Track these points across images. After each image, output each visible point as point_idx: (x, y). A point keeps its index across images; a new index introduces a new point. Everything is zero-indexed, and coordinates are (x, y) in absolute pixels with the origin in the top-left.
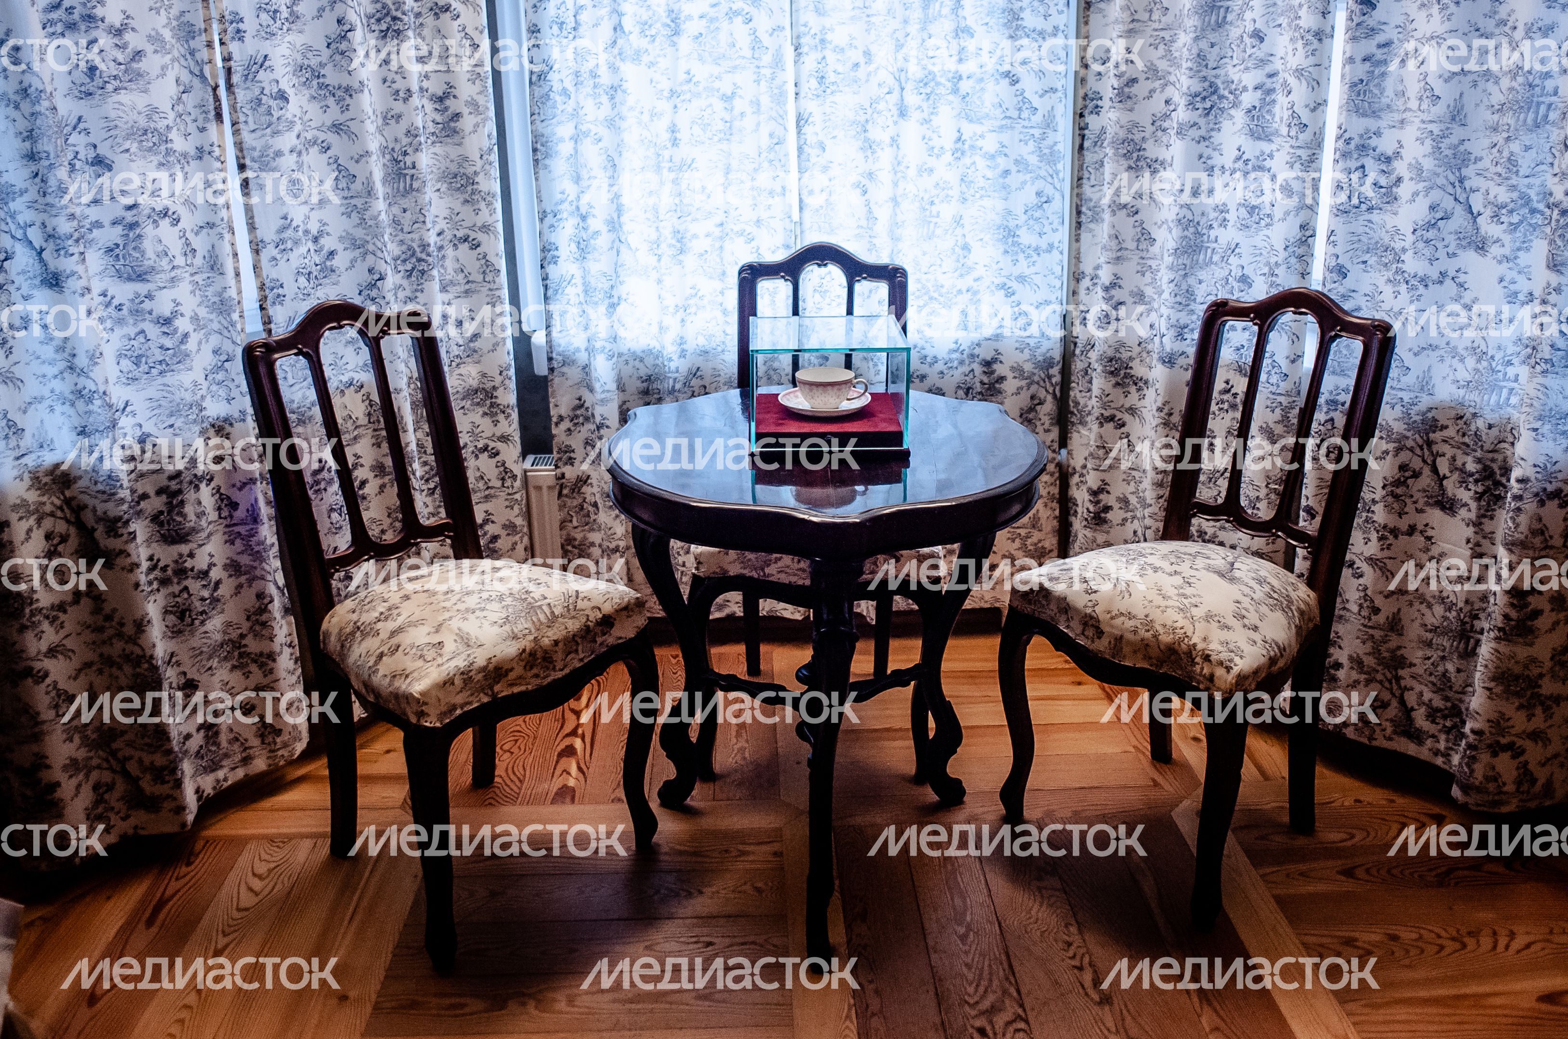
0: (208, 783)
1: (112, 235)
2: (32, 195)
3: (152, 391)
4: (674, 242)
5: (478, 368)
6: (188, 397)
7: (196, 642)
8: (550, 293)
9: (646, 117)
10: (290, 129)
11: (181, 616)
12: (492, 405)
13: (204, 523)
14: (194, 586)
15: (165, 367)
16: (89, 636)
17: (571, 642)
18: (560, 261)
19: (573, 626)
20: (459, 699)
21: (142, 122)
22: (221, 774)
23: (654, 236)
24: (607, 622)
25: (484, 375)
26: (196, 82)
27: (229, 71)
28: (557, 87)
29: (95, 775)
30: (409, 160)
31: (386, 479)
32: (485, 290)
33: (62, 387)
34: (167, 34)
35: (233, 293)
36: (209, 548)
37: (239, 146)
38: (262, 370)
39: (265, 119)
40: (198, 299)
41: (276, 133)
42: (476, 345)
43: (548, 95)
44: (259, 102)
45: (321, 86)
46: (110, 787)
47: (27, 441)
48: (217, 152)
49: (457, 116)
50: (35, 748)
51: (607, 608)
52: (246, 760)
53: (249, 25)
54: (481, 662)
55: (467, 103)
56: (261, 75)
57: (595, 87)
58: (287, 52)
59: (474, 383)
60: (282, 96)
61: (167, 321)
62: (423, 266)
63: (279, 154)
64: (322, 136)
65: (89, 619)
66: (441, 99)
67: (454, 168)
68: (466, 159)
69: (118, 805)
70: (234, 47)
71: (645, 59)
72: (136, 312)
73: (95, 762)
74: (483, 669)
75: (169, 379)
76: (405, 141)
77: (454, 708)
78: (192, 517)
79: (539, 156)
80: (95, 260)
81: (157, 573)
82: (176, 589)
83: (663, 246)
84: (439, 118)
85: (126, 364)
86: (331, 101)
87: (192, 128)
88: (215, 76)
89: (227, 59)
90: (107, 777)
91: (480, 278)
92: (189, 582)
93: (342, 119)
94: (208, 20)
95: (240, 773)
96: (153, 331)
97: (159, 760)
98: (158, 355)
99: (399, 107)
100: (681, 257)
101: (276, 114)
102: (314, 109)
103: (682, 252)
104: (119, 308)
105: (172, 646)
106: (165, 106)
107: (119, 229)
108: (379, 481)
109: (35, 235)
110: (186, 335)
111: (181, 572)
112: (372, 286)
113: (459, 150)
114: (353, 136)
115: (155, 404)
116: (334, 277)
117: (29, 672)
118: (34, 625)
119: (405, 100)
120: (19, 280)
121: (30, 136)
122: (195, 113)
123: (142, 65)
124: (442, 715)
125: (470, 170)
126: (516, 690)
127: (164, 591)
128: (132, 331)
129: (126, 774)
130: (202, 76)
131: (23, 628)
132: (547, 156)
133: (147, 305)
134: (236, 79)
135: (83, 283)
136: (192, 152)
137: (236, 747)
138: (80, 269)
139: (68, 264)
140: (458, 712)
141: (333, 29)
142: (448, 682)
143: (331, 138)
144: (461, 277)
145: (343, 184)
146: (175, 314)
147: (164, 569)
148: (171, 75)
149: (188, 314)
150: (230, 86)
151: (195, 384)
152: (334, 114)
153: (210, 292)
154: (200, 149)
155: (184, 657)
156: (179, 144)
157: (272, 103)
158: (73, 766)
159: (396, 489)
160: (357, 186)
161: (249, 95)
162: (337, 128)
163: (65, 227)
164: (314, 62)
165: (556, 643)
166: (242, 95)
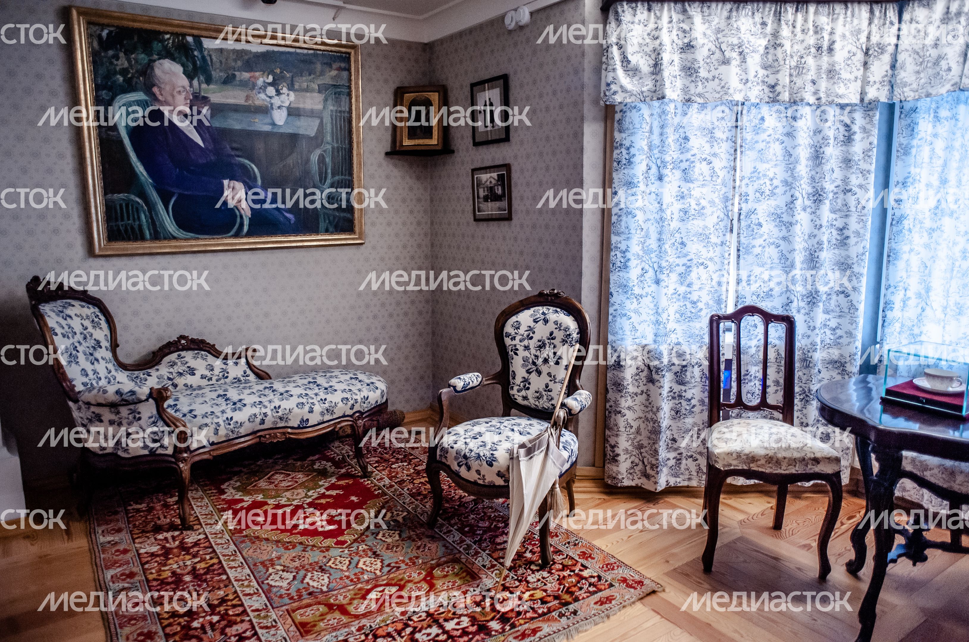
0: (673, 481)
1: (682, 269)
2: (657, 253)
3: (684, 327)
4: (955, 308)
5: (839, 351)
6: (697, 332)
7: (679, 424)
8: (885, 324)
9: (951, 244)
10: (760, 237)
11: (677, 412)
12: (843, 370)
13: (693, 381)
14: (684, 403)
15: (690, 319)
16: (643, 408)
17: (793, 461)
18: (894, 310)
19: (796, 455)
20: (734, 463)
21: (701, 231)
22: (678, 480)
23: (945, 304)
24: (816, 461)
25: (842, 355)
26: (726, 218)
27: (740, 214)
28: (906, 227)
29: (633, 458)
30: (816, 254)
31: (779, 388)
32: (848, 317)
33: (653, 318)
34: (717, 201)
35: (724, 297)
36: (693, 391)
37: (739, 242)
38: (715, 325)
39: (750, 233)
40: (710, 297)
41: (754, 239)
42: (841, 341)
43: (901, 231)
44: (750, 226)
45: (780, 221)
46: (637, 465)
47: (638, 334)
48: (728, 244)
49: (848, 237)
50: (616, 439)
51: (818, 455)
52: (689, 479)
53: (751, 198)
54: (747, 451)
55: (854, 232)
56: (752, 216)
57: (921, 228)
58: (765, 208)
59: (836, 358)
60: (760, 225)
61: (694, 303)
62: (815, 300)
63: (754, 247)
64: (777, 241)
65: (644, 402)
66: (841, 230)
67: (842, 260)
68: (849, 257)
69: (638, 473)
70: (744, 205)
71: (955, 215)
72: (684, 298)
73: (634, 453)
74: (747, 455)
75: (691, 324)
76: (816, 246)
77: (731, 465)
78: (689, 377)
79: (891, 259)
80: (674, 277)
81: (672, 394)
82: (677, 402)
83: (948, 309)
84: (839, 238)
85: (678, 315)
86: (783, 228)
87: (721, 234)
88: (732, 216)
89: (740, 209)
90: (637, 461)
91: (847, 311)
92: (682, 401)
93: (787, 235)
94: (734, 196)
95: (686, 483)
96: (689, 305)
97: (654, 462)
98: (689, 314)
99: (816, 232)
100: (958, 317)
101: (755, 231)
102: (776, 231)
103: (959, 314)
104: (679, 295)
105: (671, 422)
106: (710, 226)
107: (684, 267)
108: (775, 388)
109: (656, 266)
110: (701, 309)
111: (680, 396)
112: (787, 305)
113: (846, 253)
114: (790, 242)
115: (684, 332)
116: (771, 299)
117: (620, 412)
118: (626, 397)
119: (819, 229)
120: (648, 280)
121: (660, 233)
122: (723, 229)
123: (705, 211)
124: (724, 466)
125: (850, 262)
126: (760, 470)
127: (673, 401)
128: (682, 304)
129: (643, 463)
130: (728, 216)
131: (622, 396)
132: (896, 259)
133: (689, 296)
134: (742, 217)
135: (666, 284)
136: (719, 243)
137: (687, 472)
138: (666, 279)
139: (662, 277)
140: (732, 468)
141: (789, 199)
142: (730, 454)
143: (781, 242)
144: (838, 309)
145: (783, 261)
146: (698, 301)
147: (675, 393)
148: (716, 215)
149: (704, 301)
150: (739, 219)
151: (701, 328)
152: (784, 233)
153: (716, 295)
154: (722, 242)
155: (674, 428)
156: (714, 239)
157: (755, 227)
158: (626, 451)
159: (782, 393)
160: (788, 263)
161: (746, 223)
162: (784, 238)
163: (664, 264)
164: (779, 212)
165: (785, 458)
166: (743, 223)
